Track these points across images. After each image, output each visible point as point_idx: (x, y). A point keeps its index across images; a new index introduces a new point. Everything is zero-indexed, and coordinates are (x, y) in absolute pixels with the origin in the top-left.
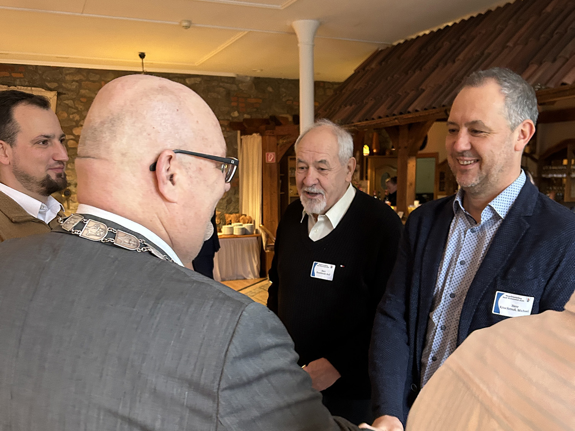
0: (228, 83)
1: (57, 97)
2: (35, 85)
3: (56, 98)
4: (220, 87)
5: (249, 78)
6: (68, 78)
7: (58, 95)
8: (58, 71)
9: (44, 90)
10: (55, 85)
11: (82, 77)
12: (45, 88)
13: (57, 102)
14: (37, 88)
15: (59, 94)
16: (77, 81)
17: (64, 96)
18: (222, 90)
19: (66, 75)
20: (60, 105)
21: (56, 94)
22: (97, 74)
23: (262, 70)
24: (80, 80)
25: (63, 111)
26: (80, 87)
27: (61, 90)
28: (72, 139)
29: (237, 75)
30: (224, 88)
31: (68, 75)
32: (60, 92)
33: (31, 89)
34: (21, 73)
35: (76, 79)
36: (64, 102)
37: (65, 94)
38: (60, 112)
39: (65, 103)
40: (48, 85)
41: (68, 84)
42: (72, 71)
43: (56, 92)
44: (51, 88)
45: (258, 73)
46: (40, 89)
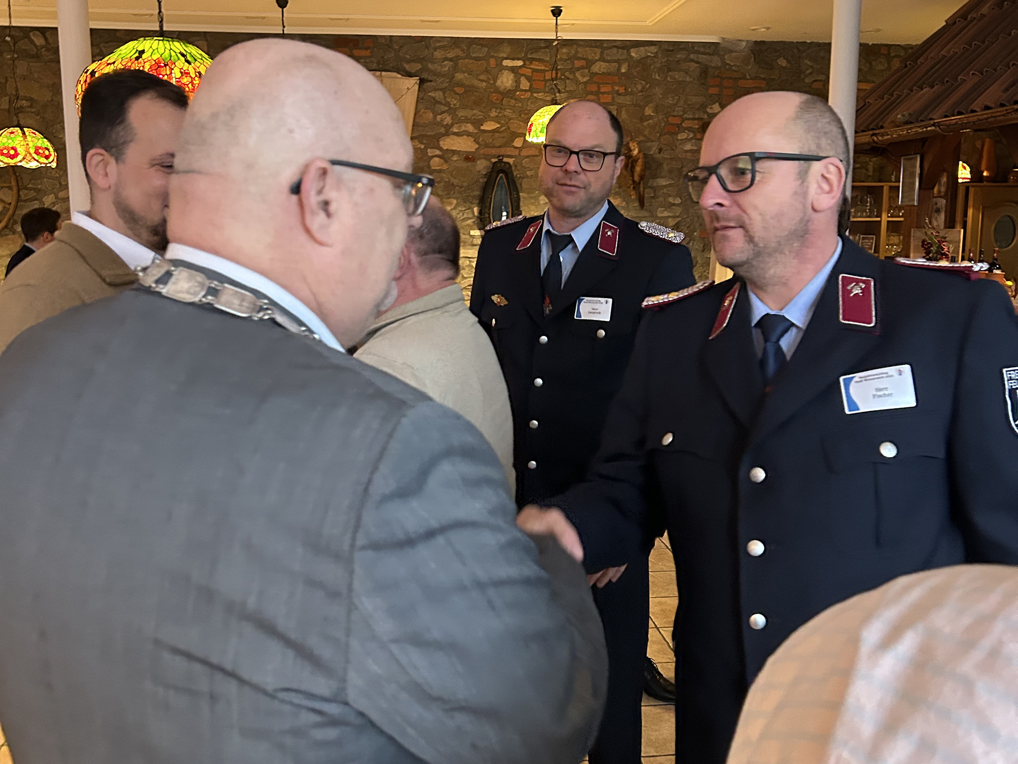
0: (705, 54)
1: (419, 87)
2: (387, 67)
3: (417, 87)
4: (692, 60)
5: (744, 44)
6: (438, 54)
7: (420, 82)
8: (423, 43)
9: (399, 76)
10: (418, 66)
11: (460, 53)
12: (401, 72)
13: (418, 95)
14: (389, 73)
15: (422, 81)
16: (451, 60)
17: (429, 83)
18: (693, 65)
19: (435, 49)
20: (422, 99)
21: (418, 82)
22: (483, 46)
23: (768, 28)
24: (456, 57)
25: (427, 108)
26: (455, 69)
27: (425, 76)
28: (436, 156)
29: (723, 38)
30: (697, 62)
31: (438, 50)
32: (423, 78)
33: (381, 74)
34: (367, 50)
35: (450, 55)
36: (430, 94)
37: (431, 81)
38: (422, 111)
39: (430, 96)
40: (407, 67)
41: (436, 65)
42: (446, 43)
43: (418, 78)
44: (410, 73)
45: (762, 34)
46: (395, 74)
